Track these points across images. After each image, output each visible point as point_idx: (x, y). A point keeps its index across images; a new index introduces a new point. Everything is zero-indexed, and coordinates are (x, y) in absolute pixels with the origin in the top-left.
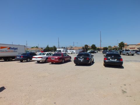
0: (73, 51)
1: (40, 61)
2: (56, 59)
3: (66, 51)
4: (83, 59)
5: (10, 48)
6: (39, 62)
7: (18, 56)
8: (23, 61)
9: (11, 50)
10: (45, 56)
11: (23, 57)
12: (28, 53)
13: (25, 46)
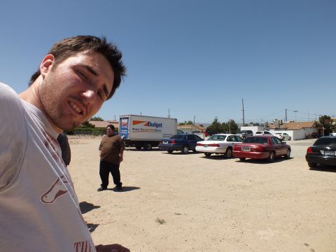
0: (285, 134)
1: (210, 153)
2: (253, 150)
3: (265, 133)
5: (148, 124)
7: (165, 141)
8: (174, 152)
9: (150, 128)
10: (225, 141)
11: (175, 142)
12: (185, 136)
13: (176, 119)
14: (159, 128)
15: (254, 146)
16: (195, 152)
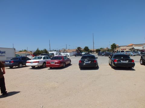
0: (67, 54)
1: (35, 66)
2: (56, 63)
3: (59, 54)
4: (90, 62)
6: (34, 68)
7: (7, 62)
8: (14, 67)
10: (42, 60)
11: (14, 62)
12: (20, 58)
13: (15, 49)
14: (3, 54)
15: (56, 61)
16: (26, 66)
